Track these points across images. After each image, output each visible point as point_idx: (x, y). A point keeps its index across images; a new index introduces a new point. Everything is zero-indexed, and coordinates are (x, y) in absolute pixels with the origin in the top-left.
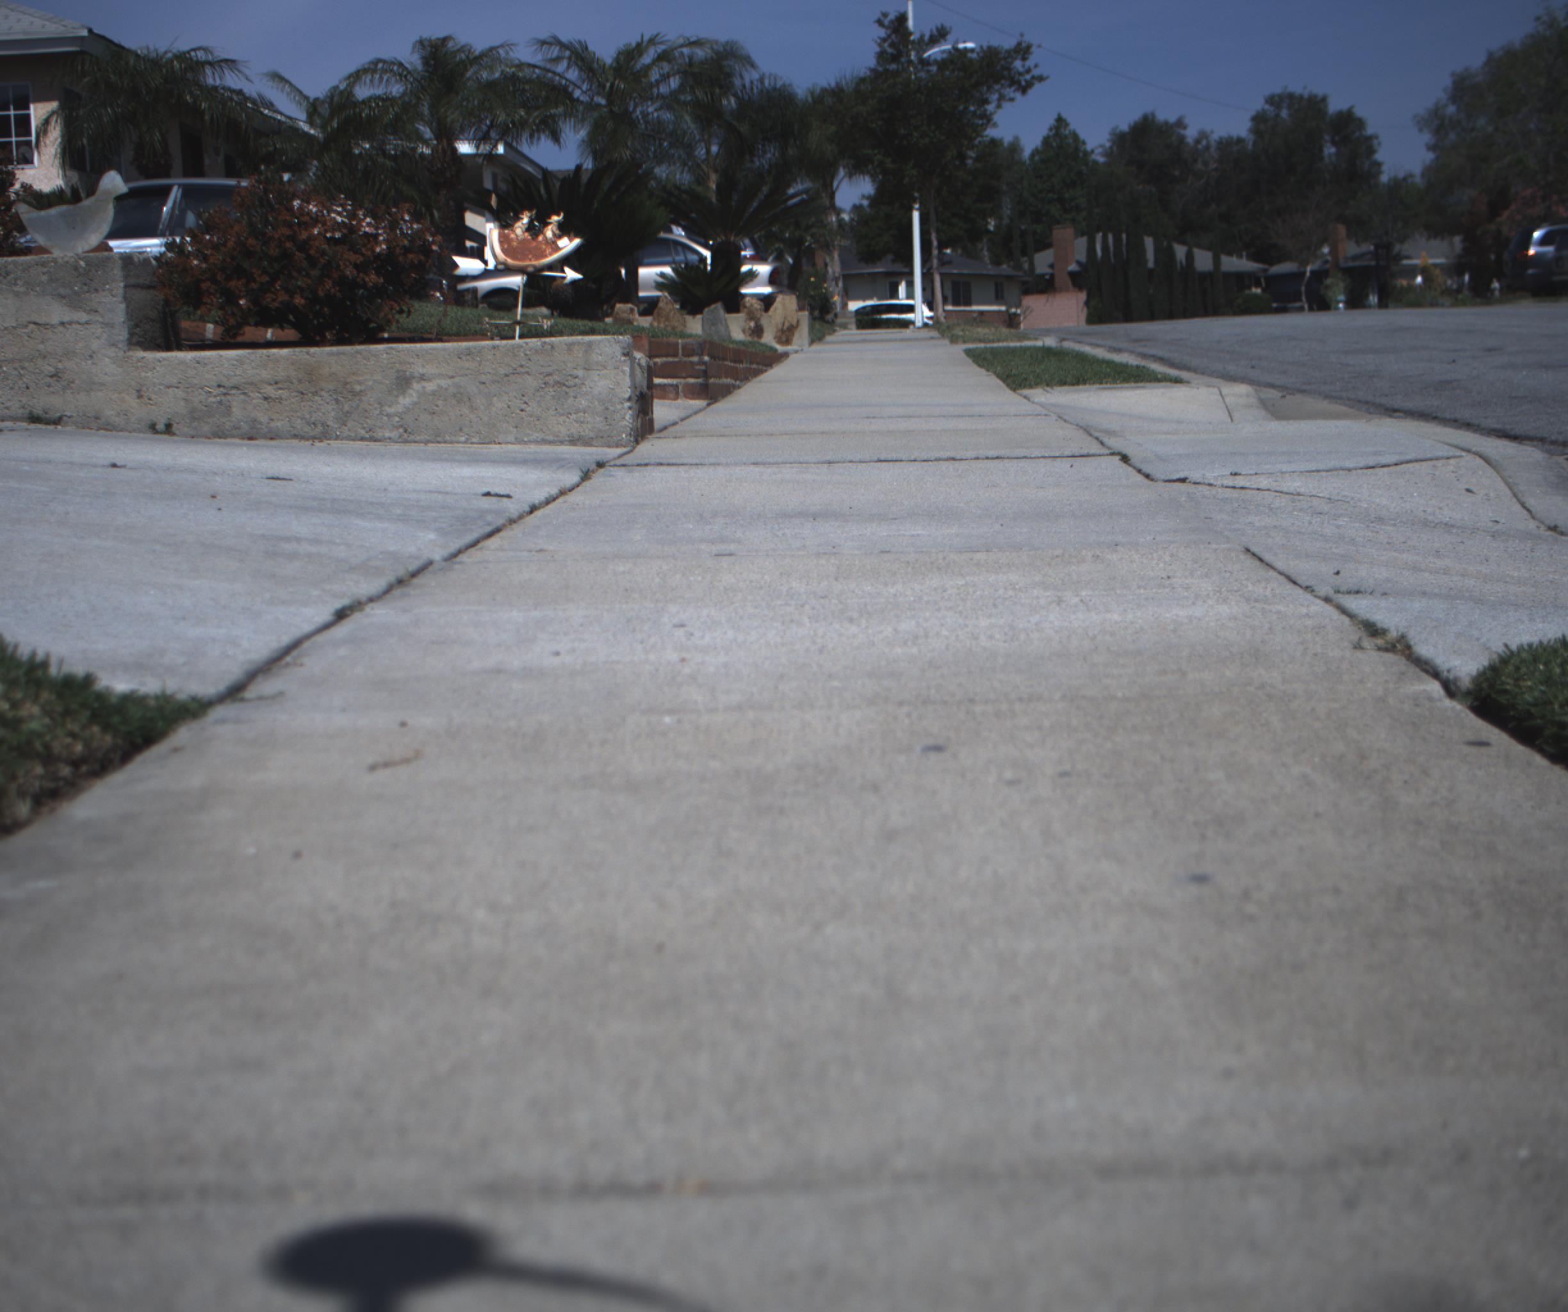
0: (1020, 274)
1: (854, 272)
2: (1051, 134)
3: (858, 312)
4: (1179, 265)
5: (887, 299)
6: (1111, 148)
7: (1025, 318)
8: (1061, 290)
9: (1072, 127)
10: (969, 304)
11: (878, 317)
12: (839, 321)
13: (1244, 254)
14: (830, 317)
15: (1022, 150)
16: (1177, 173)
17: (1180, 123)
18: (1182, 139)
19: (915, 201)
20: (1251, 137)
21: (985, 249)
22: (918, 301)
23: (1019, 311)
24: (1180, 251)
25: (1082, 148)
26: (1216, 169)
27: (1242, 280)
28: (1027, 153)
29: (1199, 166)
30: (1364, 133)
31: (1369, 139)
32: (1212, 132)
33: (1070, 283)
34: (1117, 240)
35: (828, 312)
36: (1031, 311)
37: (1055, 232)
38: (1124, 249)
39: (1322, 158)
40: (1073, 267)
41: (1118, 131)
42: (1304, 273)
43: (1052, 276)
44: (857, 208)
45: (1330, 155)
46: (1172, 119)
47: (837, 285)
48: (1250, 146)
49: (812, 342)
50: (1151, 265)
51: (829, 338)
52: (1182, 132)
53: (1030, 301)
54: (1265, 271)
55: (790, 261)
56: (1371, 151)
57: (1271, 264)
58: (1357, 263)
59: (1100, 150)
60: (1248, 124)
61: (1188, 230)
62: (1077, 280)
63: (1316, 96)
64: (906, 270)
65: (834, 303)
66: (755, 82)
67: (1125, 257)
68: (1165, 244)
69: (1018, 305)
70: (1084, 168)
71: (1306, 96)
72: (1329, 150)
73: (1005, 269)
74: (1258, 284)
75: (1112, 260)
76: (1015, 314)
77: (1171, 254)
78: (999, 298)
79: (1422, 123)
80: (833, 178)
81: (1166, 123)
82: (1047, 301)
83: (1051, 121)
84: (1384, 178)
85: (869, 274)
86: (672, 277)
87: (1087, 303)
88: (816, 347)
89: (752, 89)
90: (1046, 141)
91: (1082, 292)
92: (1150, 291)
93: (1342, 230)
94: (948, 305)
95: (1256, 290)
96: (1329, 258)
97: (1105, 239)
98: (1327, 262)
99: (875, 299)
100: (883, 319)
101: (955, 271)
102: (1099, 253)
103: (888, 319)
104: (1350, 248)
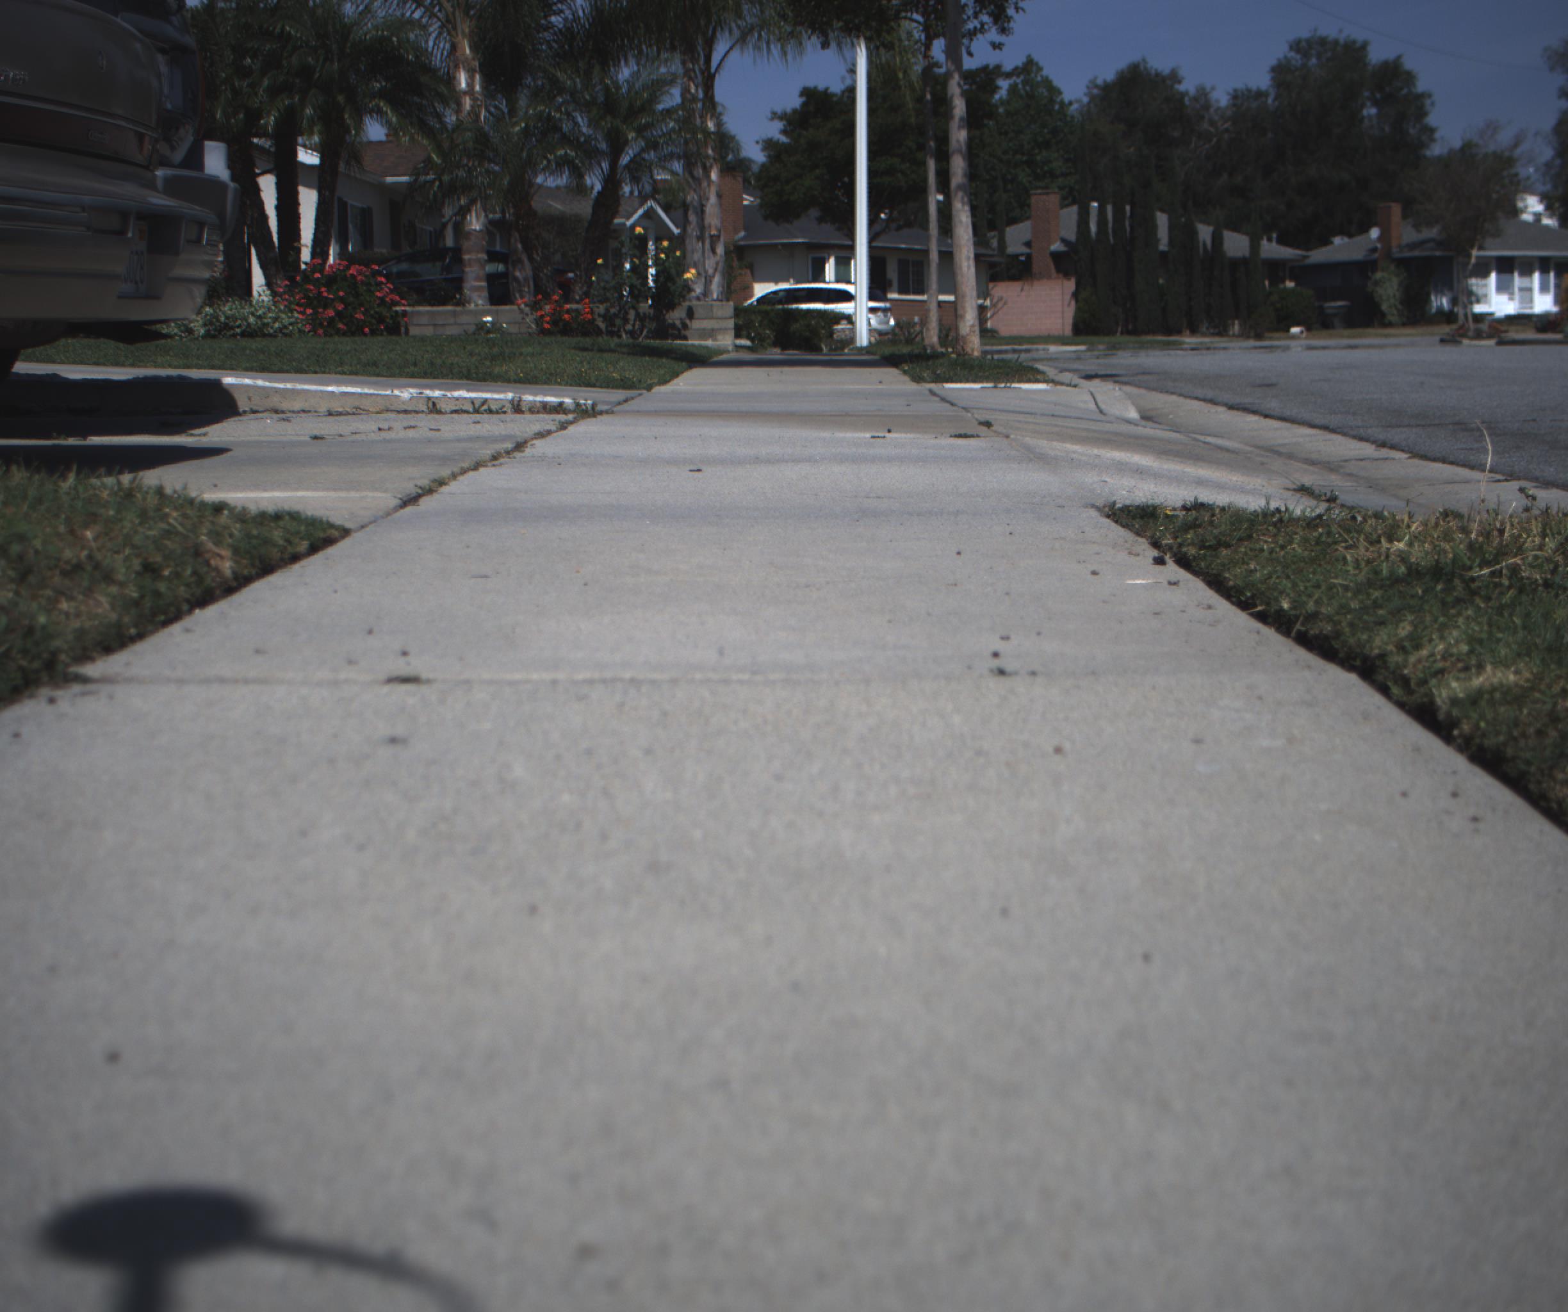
1: (764, 241)
4: (1202, 250)
5: (809, 281)
6: (1090, 102)
7: (995, 311)
9: (1045, 71)
10: (921, 291)
17: (1174, 76)
18: (1180, 96)
20: (1272, 91)
22: (859, 285)
23: (987, 303)
24: (1205, 232)
25: (1058, 99)
30: (1414, 90)
31: (1422, 96)
32: (1213, 92)
33: (1052, 267)
34: (1119, 213)
37: (1033, 199)
38: (1127, 223)
39: (1362, 119)
40: (1056, 246)
41: (1098, 82)
43: (1029, 257)
45: (1370, 117)
46: (1165, 69)
48: (1272, 101)
50: (1163, 246)
52: (1178, 86)
53: (1005, 290)
54: (1300, 258)
56: (1422, 113)
58: (1416, 253)
59: (1076, 104)
60: (1269, 74)
62: (1063, 264)
63: (1354, 42)
64: (842, 241)
67: (1128, 235)
68: (1183, 220)
69: (987, 295)
71: (1342, 41)
72: (1370, 111)
74: (1293, 276)
75: (1111, 238)
77: (1194, 233)
81: (1159, 74)
82: (1022, 290)
84: (1438, 150)
85: (784, 245)
87: (1075, 295)
91: (1069, 279)
92: (1161, 281)
93: (1396, 209)
94: (892, 292)
95: (1290, 284)
96: (1379, 245)
97: (1102, 210)
98: (1375, 250)
99: (792, 281)
100: (802, 310)
101: (903, 246)
102: (1093, 228)
103: (809, 311)
104: (1406, 234)
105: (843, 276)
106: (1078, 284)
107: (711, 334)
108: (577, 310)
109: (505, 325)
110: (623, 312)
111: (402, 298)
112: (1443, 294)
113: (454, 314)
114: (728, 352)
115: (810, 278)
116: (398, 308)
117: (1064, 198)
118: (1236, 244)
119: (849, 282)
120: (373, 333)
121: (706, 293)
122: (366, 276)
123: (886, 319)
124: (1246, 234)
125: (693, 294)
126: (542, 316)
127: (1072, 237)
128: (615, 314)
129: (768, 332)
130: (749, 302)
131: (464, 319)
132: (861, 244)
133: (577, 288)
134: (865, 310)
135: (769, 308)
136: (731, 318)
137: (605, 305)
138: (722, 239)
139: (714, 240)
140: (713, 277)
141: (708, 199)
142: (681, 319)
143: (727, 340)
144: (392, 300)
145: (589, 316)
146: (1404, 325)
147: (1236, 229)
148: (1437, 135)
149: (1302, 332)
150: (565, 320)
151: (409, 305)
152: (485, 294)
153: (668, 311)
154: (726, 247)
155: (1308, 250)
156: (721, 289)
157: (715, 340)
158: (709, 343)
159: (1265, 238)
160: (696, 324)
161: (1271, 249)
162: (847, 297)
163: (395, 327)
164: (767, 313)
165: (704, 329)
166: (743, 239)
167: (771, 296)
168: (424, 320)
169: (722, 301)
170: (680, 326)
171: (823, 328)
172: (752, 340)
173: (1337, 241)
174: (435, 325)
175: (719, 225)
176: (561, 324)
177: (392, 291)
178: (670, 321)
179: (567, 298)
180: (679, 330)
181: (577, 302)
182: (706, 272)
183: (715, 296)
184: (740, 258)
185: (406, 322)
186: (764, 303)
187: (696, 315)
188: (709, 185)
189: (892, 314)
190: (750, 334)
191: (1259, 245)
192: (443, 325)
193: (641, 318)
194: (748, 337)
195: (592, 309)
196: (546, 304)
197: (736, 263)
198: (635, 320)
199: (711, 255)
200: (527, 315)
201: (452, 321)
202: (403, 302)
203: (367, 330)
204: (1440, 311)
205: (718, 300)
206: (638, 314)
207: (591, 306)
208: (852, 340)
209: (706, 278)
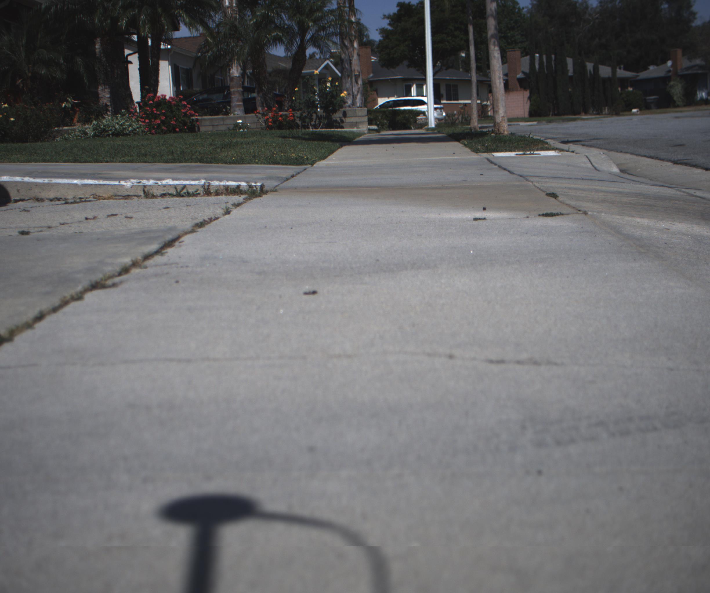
0: (488, 80)
4: (589, 74)
8: (513, 90)
10: (457, 100)
13: (622, 66)
16: (574, 21)
22: (429, 97)
23: (488, 103)
24: (590, 66)
25: (518, 6)
33: (518, 85)
34: (549, 58)
38: (553, 63)
39: (661, 10)
40: (520, 75)
45: (665, 9)
50: (571, 73)
54: (636, 77)
57: (640, 70)
58: (689, 72)
62: (523, 84)
67: (554, 68)
68: (580, 61)
69: (488, 100)
70: (518, 18)
74: (632, 85)
75: (546, 72)
76: (486, 105)
77: (584, 67)
84: (697, 23)
85: (392, 80)
87: (530, 98)
91: (526, 91)
92: (570, 90)
93: (679, 52)
94: (443, 100)
95: (630, 89)
96: (671, 69)
97: (541, 58)
98: (669, 71)
99: (396, 96)
100: (401, 110)
101: (448, 78)
102: (537, 66)
103: (404, 110)
104: (684, 63)
105: (420, 93)
106: (530, 93)
107: (356, 124)
108: (286, 115)
109: (249, 124)
110: (309, 115)
111: (195, 112)
112: (703, 90)
113: (223, 119)
114: (365, 134)
115: (405, 95)
116: (193, 118)
117: (522, 53)
118: (605, 71)
119: (423, 96)
120: (181, 131)
121: (353, 104)
122: (176, 102)
123: (441, 113)
124: (609, 66)
125: (347, 104)
126: (268, 119)
127: (527, 71)
128: (306, 117)
129: (385, 121)
130: (376, 107)
131: (228, 122)
132: (429, 77)
133: (286, 103)
134: (432, 109)
135: (386, 109)
136: (366, 116)
137: (300, 112)
138: (361, 77)
139: (357, 77)
140: (357, 95)
141: (353, 57)
142: (340, 117)
143: (364, 128)
144: (190, 113)
145: (292, 118)
146: (685, 106)
147: (603, 64)
148: (697, 16)
149: (638, 111)
150: (279, 120)
151: (199, 116)
152: (242, 108)
153: (333, 114)
154: (363, 80)
155: (638, 72)
156: (361, 101)
157: (358, 128)
158: (355, 129)
159: (618, 68)
160: (348, 120)
161: (621, 73)
162: (422, 103)
163: (192, 128)
164: (384, 112)
165: (352, 122)
166: (372, 77)
167: (386, 104)
168: (208, 123)
169: (361, 107)
170: (340, 121)
171: (412, 118)
172: (378, 126)
173: (651, 68)
174: (213, 125)
175: (359, 70)
176: (277, 123)
177: (190, 109)
178: (334, 119)
179: (281, 109)
180: (339, 123)
181: (286, 111)
182: (353, 93)
183: (358, 105)
184: (371, 86)
185: (198, 125)
186: (383, 107)
187: (348, 116)
188: (353, 50)
189: (444, 110)
190: (377, 123)
191: (616, 71)
192: (217, 125)
193: (319, 118)
194: (376, 124)
195: (293, 114)
196: (270, 112)
197: (369, 89)
198: (316, 119)
199: (356, 84)
200: (260, 118)
201: (222, 123)
202: (196, 114)
203: (177, 129)
204: (702, 99)
205: (360, 107)
206: (317, 116)
207: (293, 112)
208: (427, 124)
209: (353, 96)
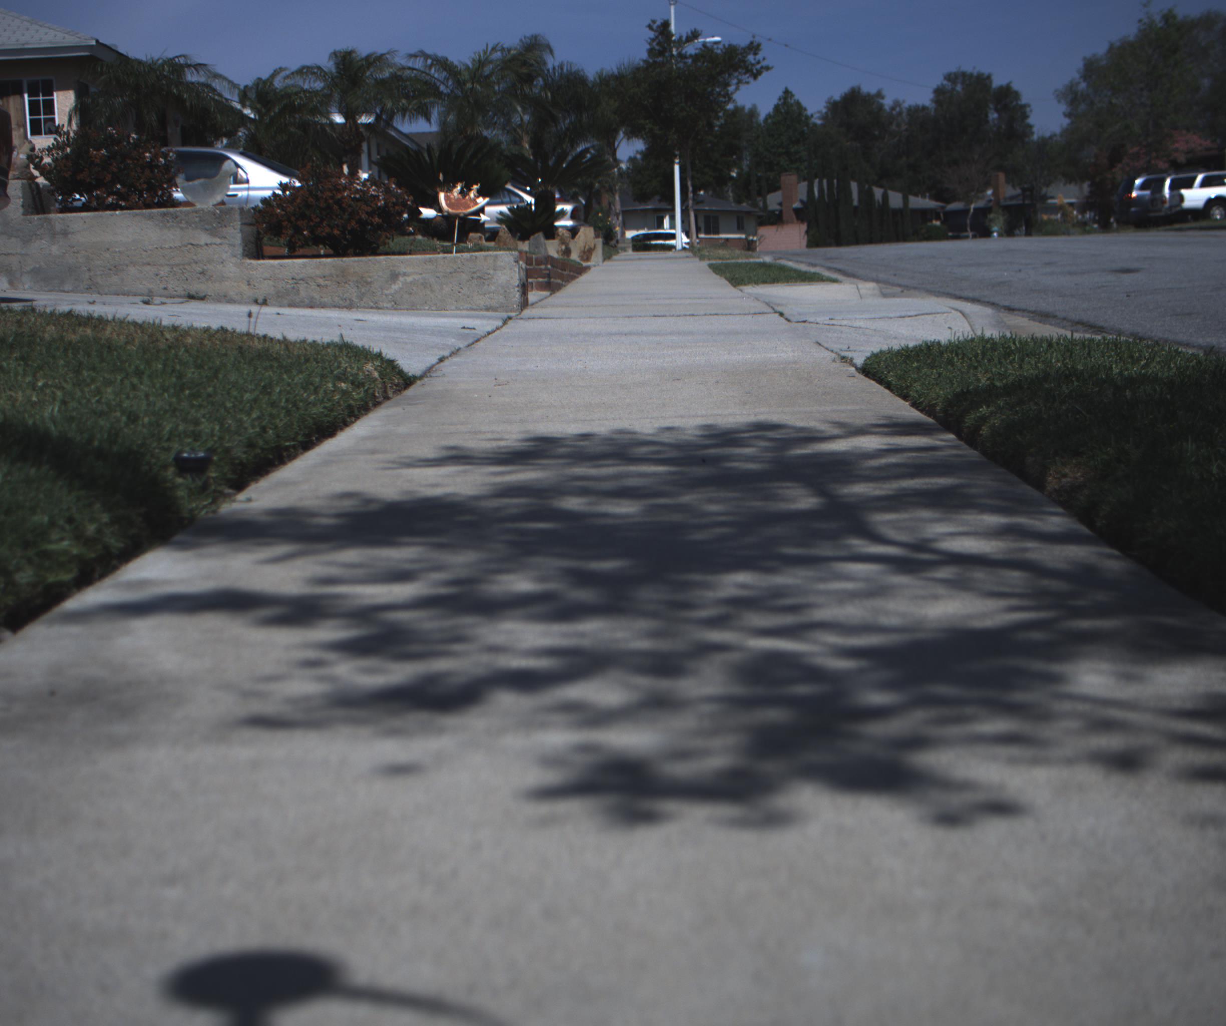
0: (757, 210)
1: (631, 208)
2: (780, 103)
3: (634, 239)
4: (877, 204)
5: (655, 229)
6: (826, 113)
7: (760, 243)
8: (787, 223)
9: (797, 97)
10: (717, 233)
11: (649, 243)
12: (619, 245)
13: (927, 194)
14: (613, 243)
15: (759, 115)
16: (877, 133)
17: (879, 95)
18: (881, 107)
19: (675, 157)
20: (934, 105)
21: (730, 191)
22: (678, 231)
23: (755, 239)
24: (878, 192)
25: (805, 113)
26: (906, 130)
27: (925, 214)
28: (762, 117)
29: (894, 127)
30: (1019, 103)
31: (1024, 107)
32: (904, 101)
33: (794, 217)
34: (830, 185)
35: (612, 239)
36: (765, 239)
37: (783, 178)
38: (835, 192)
39: (987, 122)
40: (797, 205)
41: (832, 101)
42: (968, 211)
43: (781, 212)
44: (632, 160)
45: (993, 119)
46: (873, 91)
47: (618, 219)
48: (932, 113)
49: (604, 260)
50: (856, 203)
51: (615, 257)
52: (881, 101)
53: (764, 231)
54: (943, 208)
55: (584, 202)
56: (1025, 116)
57: (948, 202)
58: (1014, 202)
59: (817, 115)
60: (931, 96)
61: (885, 177)
62: (800, 215)
63: (983, 74)
64: (669, 207)
65: (616, 233)
66: (557, 68)
67: (836, 197)
68: (867, 186)
69: (755, 234)
70: (805, 128)
71: (975, 74)
72: (993, 116)
73: (745, 206)
74: (938, 218)
75: (827, 200)
76: (753, 241)
77: (871, 194)
78: (740, 228)
79: (1060, 96)
80: (615, 139)
81: (869, 95)
82: (777, 231)
83: (780, 93)
84: (1035, 137)
85: (642, 210)
86: (508, 214)
87: (807, 232)
88: (607, 263)
89: (554, 73)
90: (777, 108)
91: (804, 224)
92: (855, 223)
93: (1002, 177)
94: (701, 233)
95: (936, 223)
96: (992, 199)
97: (821, 183)
98: (990, 202)
99: (647, 229)
100: (652, 244)
101: (707, 208)
102: (816, 194)
103: (656, 245)
104: (1007, 191)
105: (671, 226)
106: (808, 227)
115: (656, 227)
118: (895, 200)
119: (674, 229)
124: (906, 193)
127: (805, 199)
147: (899, 190)
148: (1035, 129)
162: (672, 236)
167: (635, 237)
